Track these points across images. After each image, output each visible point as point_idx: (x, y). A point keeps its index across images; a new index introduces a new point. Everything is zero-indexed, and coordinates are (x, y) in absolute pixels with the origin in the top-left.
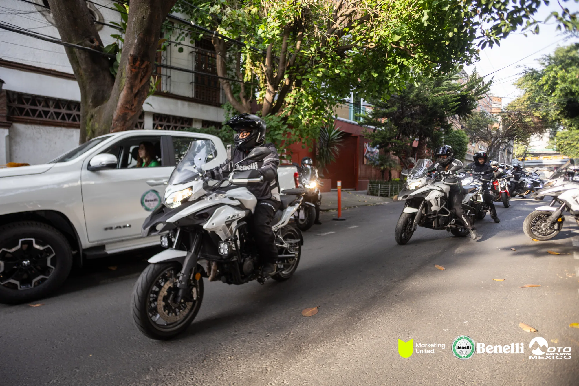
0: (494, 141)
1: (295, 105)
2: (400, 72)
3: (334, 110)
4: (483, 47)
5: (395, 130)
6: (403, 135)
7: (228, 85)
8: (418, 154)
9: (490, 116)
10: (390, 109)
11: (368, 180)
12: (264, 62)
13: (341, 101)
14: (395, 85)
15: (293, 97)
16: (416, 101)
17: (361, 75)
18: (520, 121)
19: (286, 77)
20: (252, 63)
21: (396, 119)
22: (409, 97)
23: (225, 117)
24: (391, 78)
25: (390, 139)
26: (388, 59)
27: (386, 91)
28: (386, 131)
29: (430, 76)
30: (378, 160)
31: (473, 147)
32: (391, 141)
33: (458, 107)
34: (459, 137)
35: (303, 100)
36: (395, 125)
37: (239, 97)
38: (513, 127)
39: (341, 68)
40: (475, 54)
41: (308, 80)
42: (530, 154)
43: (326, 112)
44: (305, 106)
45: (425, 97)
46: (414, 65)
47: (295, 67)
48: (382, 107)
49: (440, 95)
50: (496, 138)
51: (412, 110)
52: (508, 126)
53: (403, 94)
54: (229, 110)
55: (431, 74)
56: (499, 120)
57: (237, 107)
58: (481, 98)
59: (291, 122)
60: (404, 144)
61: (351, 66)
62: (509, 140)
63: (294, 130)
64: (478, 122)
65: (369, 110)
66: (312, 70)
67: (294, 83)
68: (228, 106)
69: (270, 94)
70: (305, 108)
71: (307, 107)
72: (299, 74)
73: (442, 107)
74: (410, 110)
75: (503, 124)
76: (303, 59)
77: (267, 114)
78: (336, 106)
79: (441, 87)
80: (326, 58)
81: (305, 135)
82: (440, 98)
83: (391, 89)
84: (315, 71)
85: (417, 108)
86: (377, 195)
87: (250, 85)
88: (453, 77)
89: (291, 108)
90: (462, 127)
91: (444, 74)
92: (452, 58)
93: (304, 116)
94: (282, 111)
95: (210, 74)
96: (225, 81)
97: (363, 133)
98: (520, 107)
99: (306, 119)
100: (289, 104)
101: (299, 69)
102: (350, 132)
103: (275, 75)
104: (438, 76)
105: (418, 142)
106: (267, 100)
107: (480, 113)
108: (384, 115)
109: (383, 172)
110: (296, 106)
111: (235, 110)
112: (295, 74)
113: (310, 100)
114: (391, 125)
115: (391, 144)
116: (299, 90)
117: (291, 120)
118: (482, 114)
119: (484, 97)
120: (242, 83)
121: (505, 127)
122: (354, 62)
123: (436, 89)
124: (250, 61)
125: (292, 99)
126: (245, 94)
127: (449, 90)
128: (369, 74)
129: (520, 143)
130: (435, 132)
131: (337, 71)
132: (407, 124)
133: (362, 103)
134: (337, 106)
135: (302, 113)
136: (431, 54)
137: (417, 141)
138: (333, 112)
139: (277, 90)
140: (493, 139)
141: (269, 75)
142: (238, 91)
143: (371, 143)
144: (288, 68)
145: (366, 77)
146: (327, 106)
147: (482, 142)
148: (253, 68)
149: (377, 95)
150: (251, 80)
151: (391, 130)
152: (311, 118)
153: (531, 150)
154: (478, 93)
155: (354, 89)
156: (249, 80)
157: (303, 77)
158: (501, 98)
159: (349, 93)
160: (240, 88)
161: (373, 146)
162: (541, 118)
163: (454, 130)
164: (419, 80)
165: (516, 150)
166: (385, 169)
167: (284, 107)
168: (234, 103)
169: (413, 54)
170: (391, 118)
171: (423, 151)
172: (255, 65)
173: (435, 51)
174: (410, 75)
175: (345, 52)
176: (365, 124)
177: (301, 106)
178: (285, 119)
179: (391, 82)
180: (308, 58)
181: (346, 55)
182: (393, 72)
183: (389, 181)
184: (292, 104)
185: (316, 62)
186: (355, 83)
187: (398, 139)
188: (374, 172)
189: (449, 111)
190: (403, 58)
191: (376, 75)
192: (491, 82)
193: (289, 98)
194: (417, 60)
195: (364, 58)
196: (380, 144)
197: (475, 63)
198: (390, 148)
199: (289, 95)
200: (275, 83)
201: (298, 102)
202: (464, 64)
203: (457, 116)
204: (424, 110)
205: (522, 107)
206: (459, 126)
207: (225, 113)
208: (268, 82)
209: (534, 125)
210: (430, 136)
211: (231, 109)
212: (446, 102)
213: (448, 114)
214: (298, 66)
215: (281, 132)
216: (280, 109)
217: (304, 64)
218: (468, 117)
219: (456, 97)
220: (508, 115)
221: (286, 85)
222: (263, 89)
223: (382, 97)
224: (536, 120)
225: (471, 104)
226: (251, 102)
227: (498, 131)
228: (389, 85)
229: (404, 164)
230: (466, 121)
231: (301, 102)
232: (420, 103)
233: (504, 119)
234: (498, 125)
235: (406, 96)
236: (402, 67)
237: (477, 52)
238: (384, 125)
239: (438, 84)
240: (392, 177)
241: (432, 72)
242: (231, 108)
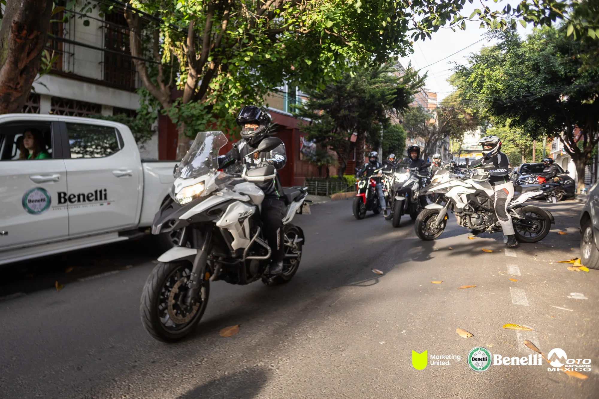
0: (431, 137)
1: (220, 92)
2: (335, 60)
3: (264, 99)
4: (416, 39)
5: (332, 123)
6: (340, 128)
7: (143, 67)
8: (357, 149)
9: (427, 112)
10: (327, 100)
11: (304, 178)
12: (185, 43)
13: (274, 90)
14: (330, 74)
15: (219, 82)
16: (353, 92)
17: (294, 62)
18: (454, 118)
19: (210, 59)
20: (172, 43)
21: (332, 111)
22: (346, 88)
23: (140, 104)
24: (326, 66)
25: (327, 132)
26: (323, 46)
27: (321, 80)
28: (322, 124)
29: (365, 66)
30: (315, 156)
31: (411, 143)
32: (328, 135)
33: (395, 100)
34: (397, 132)
35: (230, 86)
36: (332, 117)
37: (156, 81)
38: (448, 123)
39: (271, 52)
40: (408, 46)
41: (234, 64)
42: (465, 151)
43: (256, 101)
44: (232, 94)
45: (362, 89)
46: (348, 53)
47: (220, 49)
48: (318, 98)
49: (377, 87)
50: (433, 134)
51: (349, 102)
52: (443, 122)
53: (339, 84)
54: (145, 96)
55: (366, 63)
56: (435, 116)
57: (154, 92)
58: (417, 92)
59: (216, 111)
60: (342, 139)
61: (284, 52)
62: (445, 136)
63: (220, 120)
64: (415, 117)
65: (304, 101)
66: (239, 54)
67: (220, 68)
68: (143, 91)
69: (192, 79)
70: (232, 96)
71: (234, 94)
72: (225, 57)
73: (379, 100)
74: (348, 102)
75: (439, 120)
76: (230, 41)
77: (188, 101)
78: (266, 95)
79: (378, 79)
80: (255, 42)
81: (232, 126)
82: (377, 90)
83: (326, 78)
84: (243, 54)
85: (354, 100)
86: (314, 194)
87: (170, 67)
88: (390, 69)
89: (216, 95)
90: (400, 122)
91: (380, 65)
92: (387, 49)
93: (231, 105)
94: (207, 98)
95: (123, 54)
96: (140, 62)
97: (297, 125)
98: (454, 103)
99: (233, 108)
100: (214, 90)
101: (226, 51)
102: (285, 124)
103: (198, 57)
104: (373, 66)
105: (356, 137)
106: (188, 85)
107: (417, 108)
108: (320, 107)
109: (320, 168)
110: (222, 93)
111: (152, 96)
112: (221, 57)
113: (239, 87)
114: (328, 118)
115: (328, 137)
116: (226, 75)
117: (217, 109)
118: (419, 109)
119: (420, 92)
120: (160, 66)
121: (441, 122)
122: (287, 47)
123: (373, 80)
124: (170, 40)
125: (218, 85)
126: (164, 78)
127: (386, 82)
128: (303, 61)
129: (455, 139)
130: (373, 126)
131: (268, 56)
132: (345, 116)
133: (297, 93)
134: (269, 95)
135: (229, 101)
136: (366, 42)
137: (355, 135)
138: (263, 101)
139: (200, 73)
140: (430, 135)
141: (191, 57)
142: (156, 75)
143: (307, 137)
144: (213, 50)
145: (300, 65)
146: (257, 94)
147: (419, 137)
148: (172, 48)
149: (311, 83)
150: (170, 61)
151: (328, 123)
152: (239, 107)
153: (464, 147)
154: (413, 86)
155: (288, 76)
156: (168, 62)
157: (230, 61)
158: (435, 93)
159: (282, 81)
160: (158, 71)
161: (310, 140)
162: (472, 115)
163: (392, 125)
164: (355, 69)
165: (452, 146)
166: (323, 165)
167: (209, 94)
168: (151, 88)
169: (348, 42)
170: (328, 110)
171: (361, 146)
172: (175, 45)
173: (370, 40)
174: (346, 63)
175: (277, 36)
176: (301, 115)
177: (227, 93)
178: (210, 108)
179: (326, 71)
180: (236, 40)
181: (277, 39)
182: (328, 60)
183: (326, 178)
184: (218, 91)
185: (244, 45)
186: (289, 71)
187: (335, 133)
188: (311, 168)
189: (387, 104)
190: (338, 45)
191: (309, 63)
192: (426, 76)
193: (215, 84)
194: (352, 48)
195: (297, 43)
196: (316, 138)
197: (409, 55)
198: (327, 142)
199: (214, 80)
200: (198, 66)
201: (224, 88)
202: (399, 55)
203: (394, 109)
204: (362, 102)
205: (455, 103)
206: (397, 121)
207: (141, 98)
208: (189, 65)
209: (466, 122)
210: (368, 130)
211: (147, 95)
212: (383, 95)
213: (385, 107)
214: (224, 48)
215: (204, 121)
216: (204, 97)
217: (231, 46)
218: (405, 112)
219: (392, 90)
220: (443, 111)
221: (210, 69)
222: (184, 73)
223: (317, 86)
224: (468, 117)
225: (408, 98)
226: (170, 87)
227: (434, 127)
228: (324, 74)
229: (342, 160)
230: (403, 116)
231: (228, 89)
232: (358, 94)
233: (440, 115)
234: (434, 121)
235: (342, 87)
236: (337, 55)
237: (411, 44)
238: (320, 117)
239: (375, 75)
240: (330, 174)
241: (368, 62)
242: (146, 93)
